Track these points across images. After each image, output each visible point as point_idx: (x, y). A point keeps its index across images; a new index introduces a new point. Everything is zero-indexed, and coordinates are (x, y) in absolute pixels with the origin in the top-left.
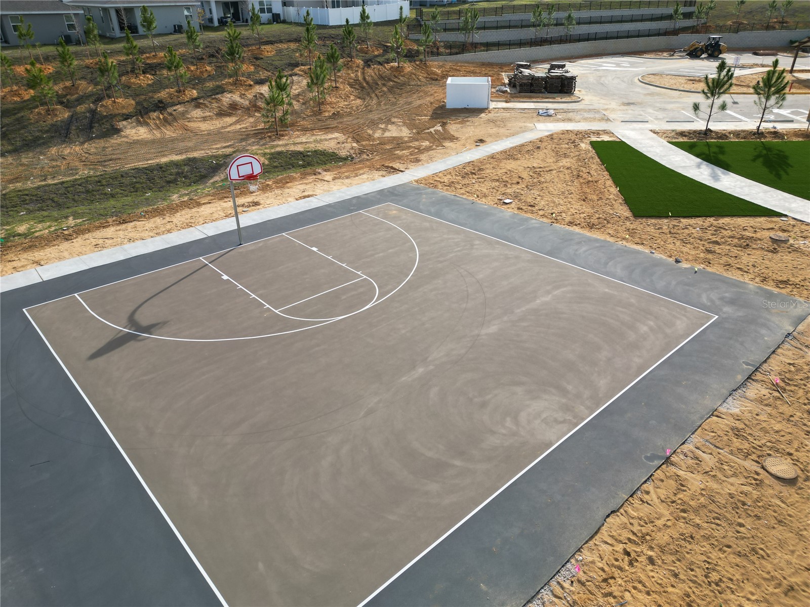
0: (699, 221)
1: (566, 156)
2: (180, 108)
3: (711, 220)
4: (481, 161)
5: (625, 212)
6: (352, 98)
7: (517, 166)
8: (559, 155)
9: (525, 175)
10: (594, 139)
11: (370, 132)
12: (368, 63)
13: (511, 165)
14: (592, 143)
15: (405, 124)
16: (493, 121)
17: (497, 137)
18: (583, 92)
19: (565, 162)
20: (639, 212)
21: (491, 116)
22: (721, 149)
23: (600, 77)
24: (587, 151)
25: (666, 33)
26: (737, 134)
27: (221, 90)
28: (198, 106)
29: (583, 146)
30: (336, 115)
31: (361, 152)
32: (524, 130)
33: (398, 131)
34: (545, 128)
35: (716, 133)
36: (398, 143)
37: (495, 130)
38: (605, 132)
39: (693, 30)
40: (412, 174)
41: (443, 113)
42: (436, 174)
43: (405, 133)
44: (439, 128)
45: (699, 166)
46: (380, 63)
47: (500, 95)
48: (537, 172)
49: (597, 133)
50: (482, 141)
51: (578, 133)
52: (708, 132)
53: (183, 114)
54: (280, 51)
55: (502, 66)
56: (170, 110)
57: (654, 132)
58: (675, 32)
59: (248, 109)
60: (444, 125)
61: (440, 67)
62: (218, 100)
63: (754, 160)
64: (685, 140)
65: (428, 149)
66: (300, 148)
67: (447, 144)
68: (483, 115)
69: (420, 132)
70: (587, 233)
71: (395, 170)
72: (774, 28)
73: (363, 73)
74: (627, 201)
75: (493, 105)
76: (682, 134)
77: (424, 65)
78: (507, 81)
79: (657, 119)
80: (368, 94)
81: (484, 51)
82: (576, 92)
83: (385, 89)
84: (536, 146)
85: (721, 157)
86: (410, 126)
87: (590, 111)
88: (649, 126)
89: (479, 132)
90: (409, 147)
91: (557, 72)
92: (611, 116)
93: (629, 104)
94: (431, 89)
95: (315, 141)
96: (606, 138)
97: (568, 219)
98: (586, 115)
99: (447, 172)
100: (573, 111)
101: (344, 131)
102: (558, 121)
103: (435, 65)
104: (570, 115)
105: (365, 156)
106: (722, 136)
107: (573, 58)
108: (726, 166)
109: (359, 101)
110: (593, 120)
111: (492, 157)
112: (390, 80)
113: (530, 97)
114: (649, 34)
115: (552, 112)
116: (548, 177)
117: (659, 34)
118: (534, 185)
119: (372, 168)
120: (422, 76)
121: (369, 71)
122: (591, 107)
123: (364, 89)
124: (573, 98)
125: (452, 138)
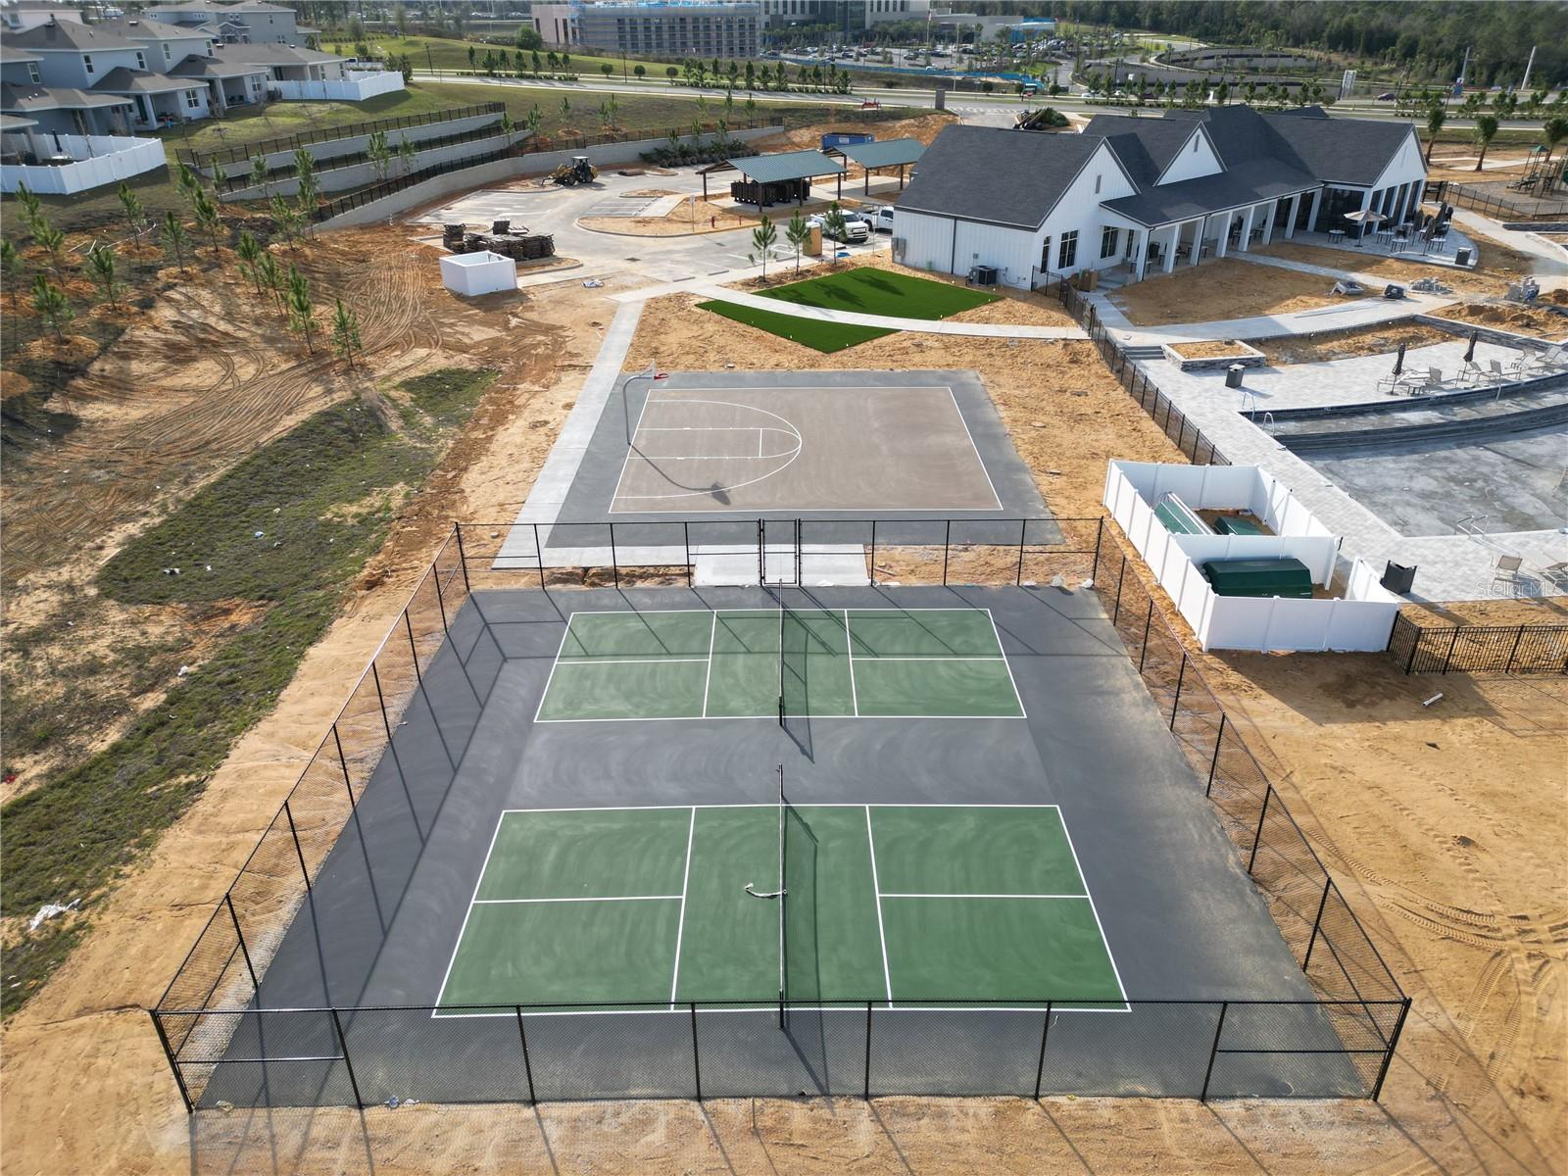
1: (700, 322)
2: (106, 366)
4: (639, 342)
11: (450, 339)
14: (698, 306)
15: (468, 323)
21: (541, 296)
27: (112, 329)
32: (613, 305)
34: (626, 300)
35: (768, 278)
36: (512, 344)
40: (605, 367)
42: (628, 362)
43: (491, 332)
44: (515, 319)
48: (703, 339)
49: (682, 296)
50: (595, 324)
51: (666, 299)
52: (764, 279)
53: (124, 372)
56: (95, 371)
57: (723, 287)
59: (201, 346)
60: (514, 315)
64: (757, 289)
65: (558, 343)
66: (418, 373)
67: (566, 334)
71: (583, 368)
76: (746, 284)
83: (323, 284)
85: (808, 299)
90: (536, 345)
95: (417, 362)
99: (633, 357)
102: (618, 290)
111: (640, 336)
115: (595, 281)
116: (719, 341)
118: (721, 350)
119: (550, 370)
120: (339, 258)
122: (610, 270)
125: (557, 327)
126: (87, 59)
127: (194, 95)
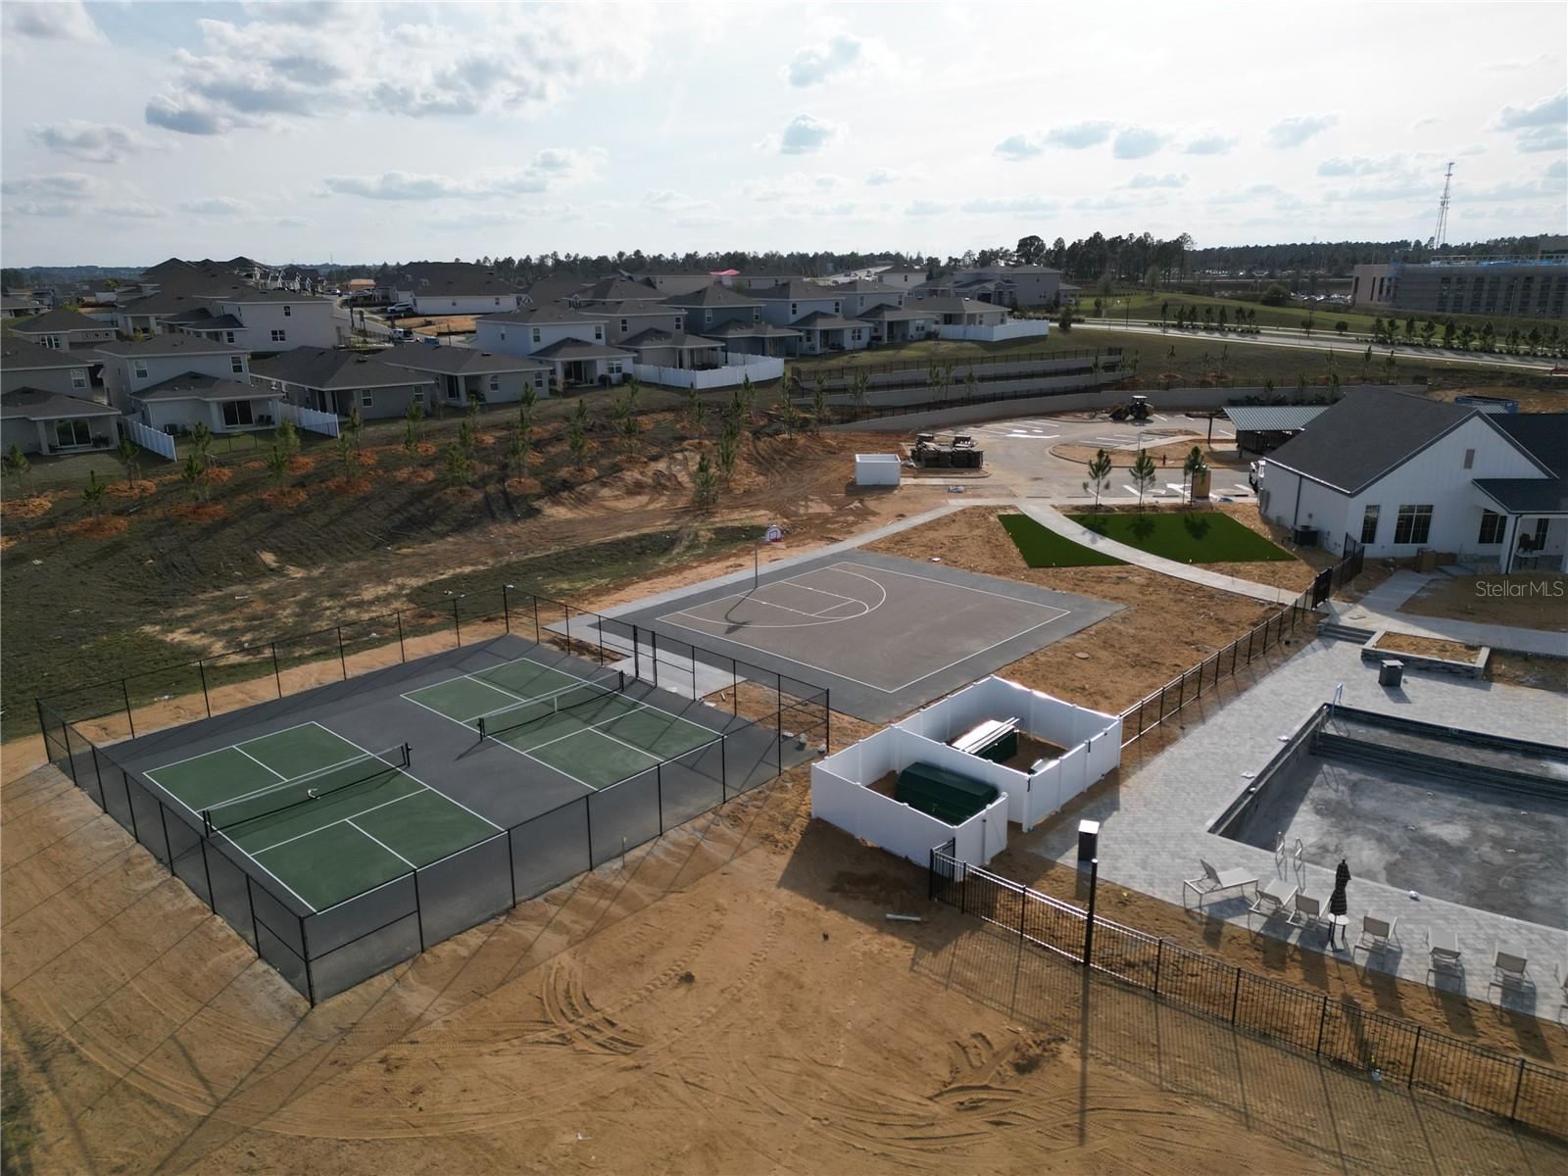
0: (1074, 569)
1: (977, 527)
2: (588, 488)
3: (1083, 568)
4: (907, 532)
5: (1024, 565)
6: (754, 474)
7: (940, 535)
8: (972, 526)
9: (945, 541)
10: (1001, 513)
11: (793, 508)
12: (757, 434)
13: (932, 535)
14: (1000, 517)
15: (823, 501)
16: (907, 498)
17: (916, 513)
18: (991, 466)
19: (977, 532)
20: (1032, 566)
21: (903, 492)
22: (1105, 520)
23: (1009, 447)
24: (995, 523)
25: (1086, 389)
26: (1122, 508)
27: (616, 468)
28: (604, 485)
29: (992, 519)
30: (747, 492)
31: (794, 527)
32: (940, 505)
33: (818, 507)
34: (957, 504)
35: (1106, 507)
36: (827, 519)
37: (910, 506)
38: (1011, 507)
39: (1119, 385)
40: (850, 543)
41: (855, 490)
42: (872, 543)
43: (827, 509)
44: (857, 504)
45: (1084, 533)
46: (769, 435)
47: (906, 470)
48: (956, 539)
49: (1004, 508)
50: (902, 516)
51: (987, 508)
52: (1098, 507)
53: (594, 493)
54: (658, 423)
55: (899, 434)
56: (579, 489)
57: (1053, 506)
58: (1098, 388)
59: (655, 487)
60: (861, 501)
61: (835, 438)
62: (622, 479)
63: (1127, 529)
64: (1079, 513)
65: (855, 523)
66: (737, 524)
67: (871, 518)
68: (896, 492)
69: (841, 508)
70: (996, 577)
71: (835, 540)
72: (1210, 384)
73: (755, 447)
74: (1025, 558)
75: (903, 481)
76: (1077, 508)
77: (816, 438)
78: (909, 453)
79: (1059, 494)
80: (768, 470)
81: (876, 417)
82: (984, 466)
83: (783, 464)
84: (952, 519)
85: (1104, 527)
86: (831, 503)
87: (998, 487)
88: (1051, 501)
89: (899, 508)
90: (838, 522)
91: (962, 446)
92: (1017, 491)
93: (1036, 479)
94: (833, 463)
95: (748, 518)
96: (1012, 512)
97: (982, 569)
98: (994, 491)
99: (881, 541)
100: (982, 487)
101: (766, 507)
102: (968, 497)
103: (830, 435)
104: (979, 491)
105: (799, 530)
106: (1109, 509)
107: (978, 422)
108: (1104, 533)
109: (761, 478)
110: (1000, 496)
111: (915, 528)
112: (786, 454)
113: (938, 473)
114: (1066, 391)
115: (962, 488)
116: (965, 543)
117: (1077, 390)
118: (954, 549)
119: (814, 538)
120: (818, 448)
121: (761, 445)
122: (998, 483)
123: (763, 464)
124: (981, 474)
125: (874, 514)
126: (794, 306)
127: (859, 331)
